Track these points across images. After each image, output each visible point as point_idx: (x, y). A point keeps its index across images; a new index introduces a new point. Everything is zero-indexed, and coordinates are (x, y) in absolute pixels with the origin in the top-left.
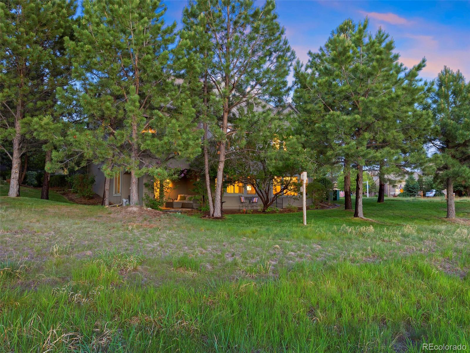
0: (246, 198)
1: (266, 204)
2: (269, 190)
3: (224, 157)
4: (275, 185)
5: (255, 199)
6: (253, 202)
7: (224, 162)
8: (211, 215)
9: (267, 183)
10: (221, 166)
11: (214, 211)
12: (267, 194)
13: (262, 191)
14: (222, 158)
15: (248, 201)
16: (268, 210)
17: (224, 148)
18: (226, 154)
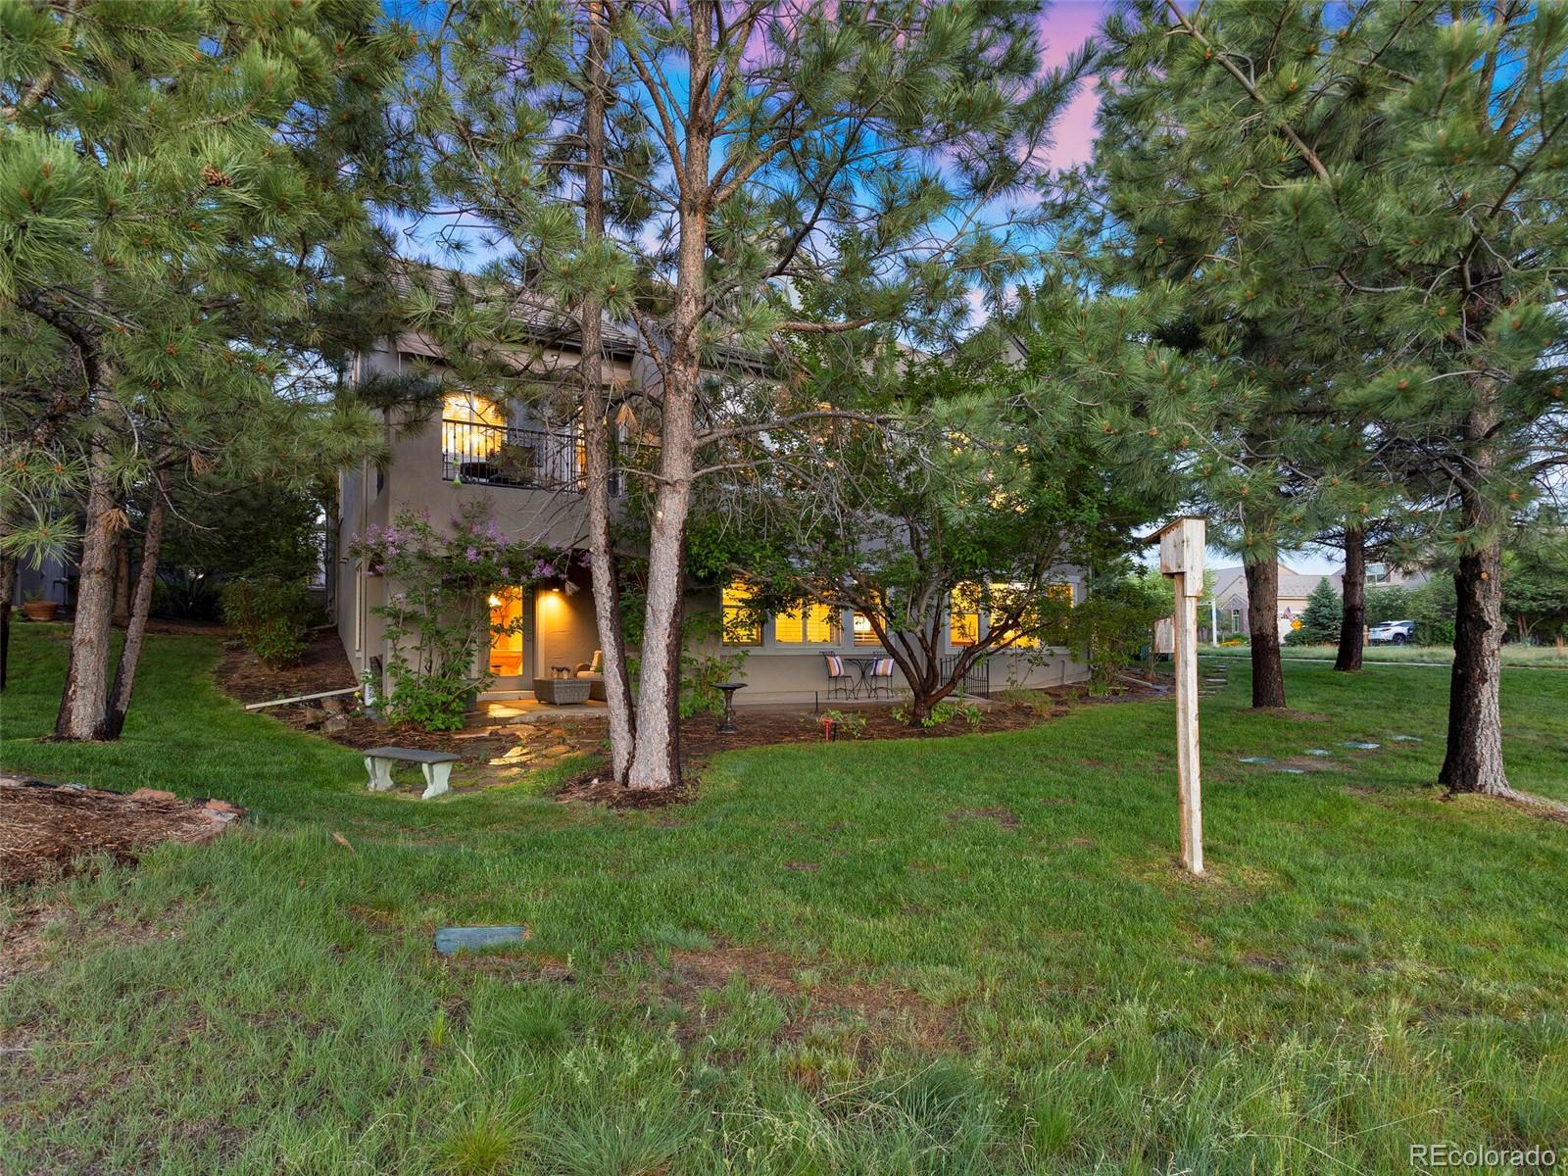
0: (849, 661)
1: (926, 690)
2: (936, 631)
3: (688, 458)
4: (960, 614)
5: (881, 663)
6: (875, 675)
7: (684, 490)
8: (618, 776)
9: (929, 606)
10: (671, 511)
11: (632, 756)
12: (930, 650)
13: (908, 636)
14: (677, 466)
15: (855, 672)
16: (936, 718)
17: (686, 411)
18: (695, 443)
